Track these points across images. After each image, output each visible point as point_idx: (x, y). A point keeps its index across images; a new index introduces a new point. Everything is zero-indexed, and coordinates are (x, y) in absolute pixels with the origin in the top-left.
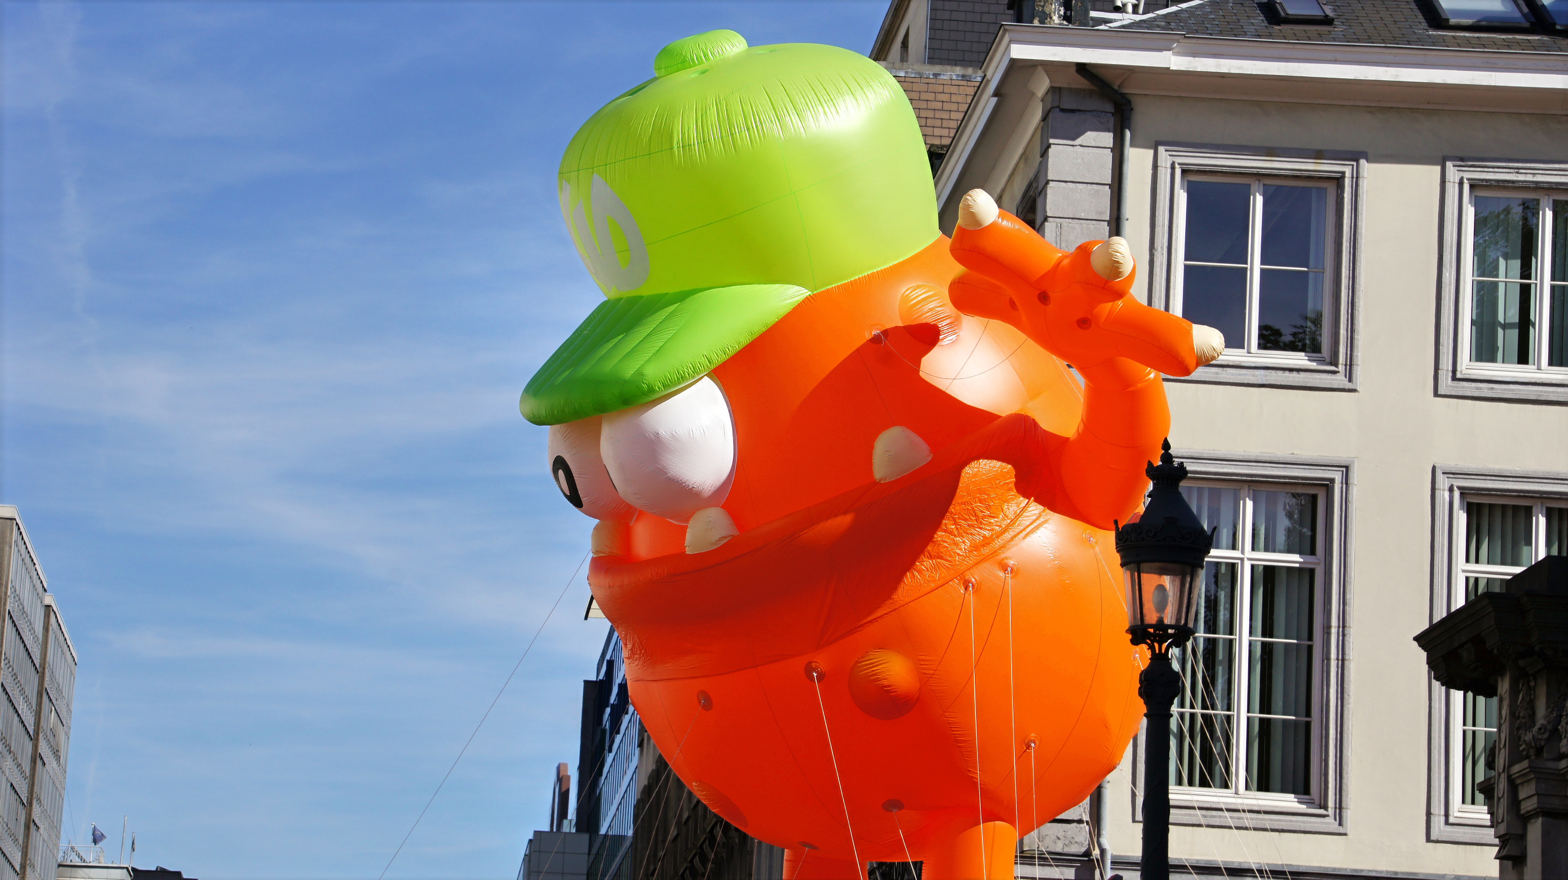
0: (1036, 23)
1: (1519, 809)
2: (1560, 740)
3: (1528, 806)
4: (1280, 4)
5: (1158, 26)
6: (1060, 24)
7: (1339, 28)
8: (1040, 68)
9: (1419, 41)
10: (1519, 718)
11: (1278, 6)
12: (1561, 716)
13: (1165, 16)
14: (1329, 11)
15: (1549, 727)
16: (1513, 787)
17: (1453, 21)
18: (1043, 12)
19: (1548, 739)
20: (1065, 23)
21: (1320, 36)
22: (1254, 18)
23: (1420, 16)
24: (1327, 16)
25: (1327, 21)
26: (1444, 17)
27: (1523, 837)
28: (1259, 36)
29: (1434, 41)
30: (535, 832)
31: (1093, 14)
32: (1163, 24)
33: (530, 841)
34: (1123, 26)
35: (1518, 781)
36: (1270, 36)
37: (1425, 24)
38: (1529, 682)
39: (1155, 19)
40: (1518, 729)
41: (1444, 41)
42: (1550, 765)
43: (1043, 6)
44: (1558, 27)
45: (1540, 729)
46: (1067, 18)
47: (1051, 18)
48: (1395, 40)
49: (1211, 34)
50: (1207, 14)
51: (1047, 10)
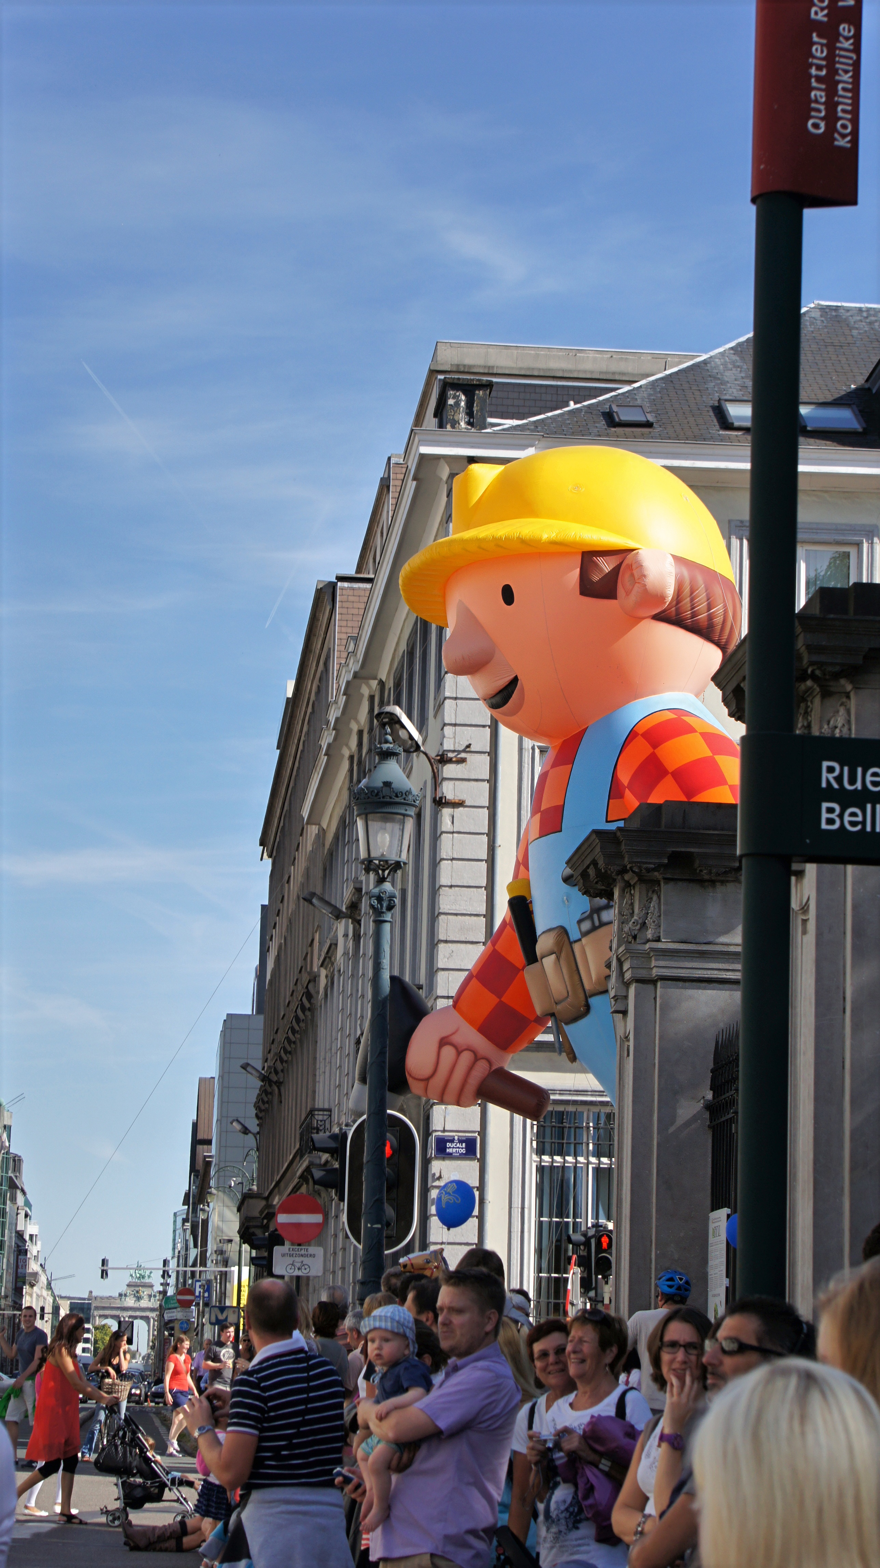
0: (449, 427)
1: (623, 979)
2: (647, 929)
3: (628, 976)
4: (616, 412)
5: (529, 429)
6: (465, 428)
7: (657, 429)
8: (442, 462)
9: (712, 438)
10: (623, 915)
11: (615, 414)
12: (648, 913)
13: (535, 422)
14: (651, 418)
15: (640, 921)
16: (620, 963)
17: (737, 424)
18: (453, 419)
19: (640, 930)
20: (469, 427)
21: (643, 435)
22: (598, 422)
23: (715, 421)
24: (648, 421)
25: (648, 425)
26: (730, 421)
27: (626, 997)
28: (600, 436)
29: (722, 439)
30: (228, 1015)
31: (491, 420)
32: (533, 427)
33: (225, 1021)
34: (503, 430)
35: (623, 959)
36: (608, 435)
37: (718, 427)
38: (631, 890)
39: (527, 424)
40: (623, 923)
41: (730, 439)
42: (640, 947)
43: (453, 416)
44: (809, 428)
45: (634, 923)
46: (469, 423)
47: (459, 424)
48: (695, 438)
49: (565, 435)
50: (565, 420)
51: (456, 418)
